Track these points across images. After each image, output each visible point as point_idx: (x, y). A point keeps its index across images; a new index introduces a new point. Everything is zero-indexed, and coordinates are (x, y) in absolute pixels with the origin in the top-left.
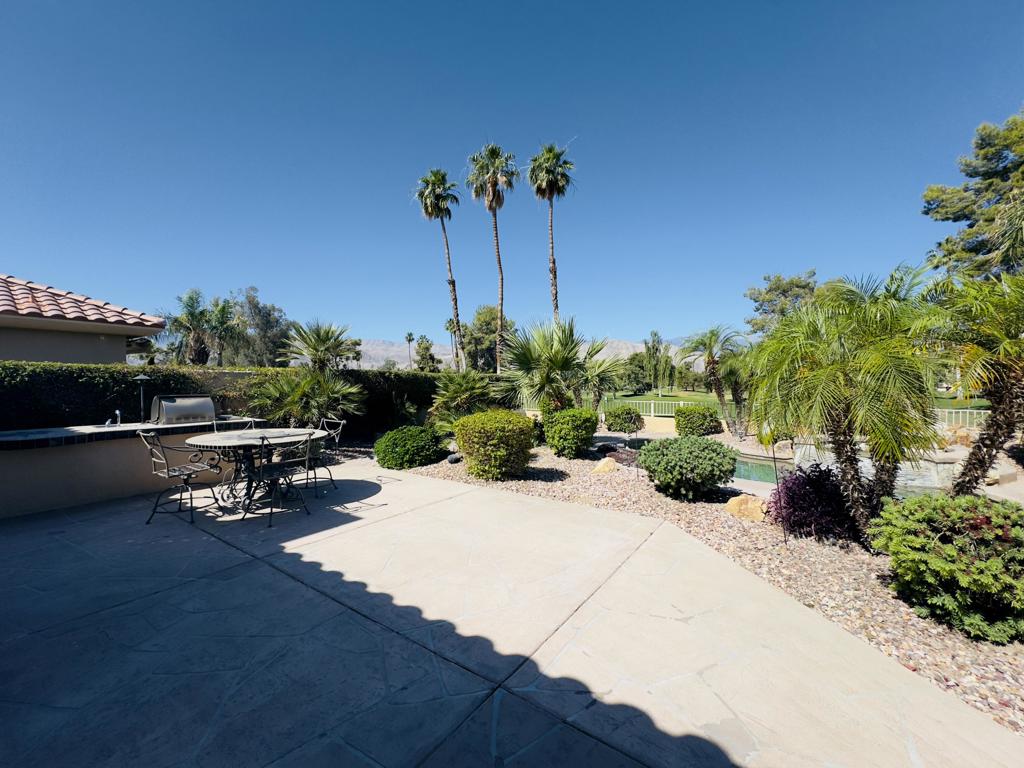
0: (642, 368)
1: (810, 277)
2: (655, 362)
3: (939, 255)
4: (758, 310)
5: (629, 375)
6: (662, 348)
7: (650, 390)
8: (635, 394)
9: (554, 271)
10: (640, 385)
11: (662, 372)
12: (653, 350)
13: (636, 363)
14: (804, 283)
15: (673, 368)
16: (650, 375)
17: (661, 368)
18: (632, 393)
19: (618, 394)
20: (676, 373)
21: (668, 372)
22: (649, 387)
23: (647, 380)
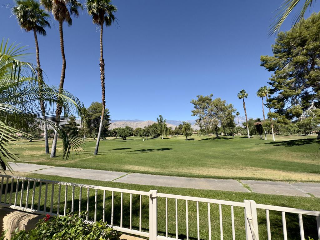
0: (156, 128)
1: (211, 97)
2: (161, 126)
3: (241, 95)
4: (195, 107)
5: (152, 131)
6: (163, 121)
7: (159, 136)
8: (154, 138)
9: (103, 66)
10: (156, 134)
11: (163, 129)
12: (160, 121)
13: (155, 126)
14: (209, 99)
15: (167, 128)
16: (159, 131)
17: (163, 128)
18: (153, 137)
19: (148, 137)
20: (168, 130)
21: (165, 130)
22: (159, 135)
23: (158, 133)
